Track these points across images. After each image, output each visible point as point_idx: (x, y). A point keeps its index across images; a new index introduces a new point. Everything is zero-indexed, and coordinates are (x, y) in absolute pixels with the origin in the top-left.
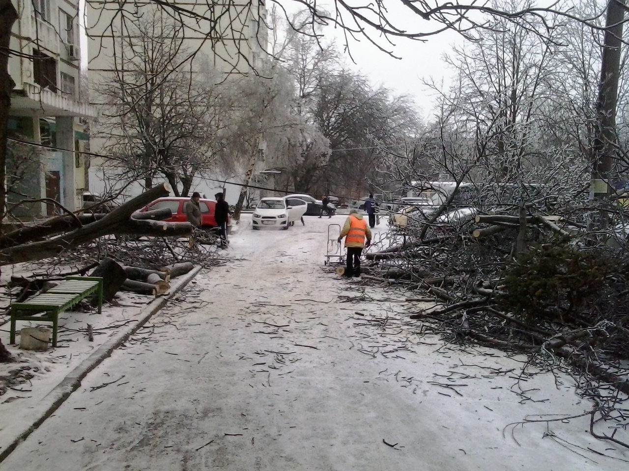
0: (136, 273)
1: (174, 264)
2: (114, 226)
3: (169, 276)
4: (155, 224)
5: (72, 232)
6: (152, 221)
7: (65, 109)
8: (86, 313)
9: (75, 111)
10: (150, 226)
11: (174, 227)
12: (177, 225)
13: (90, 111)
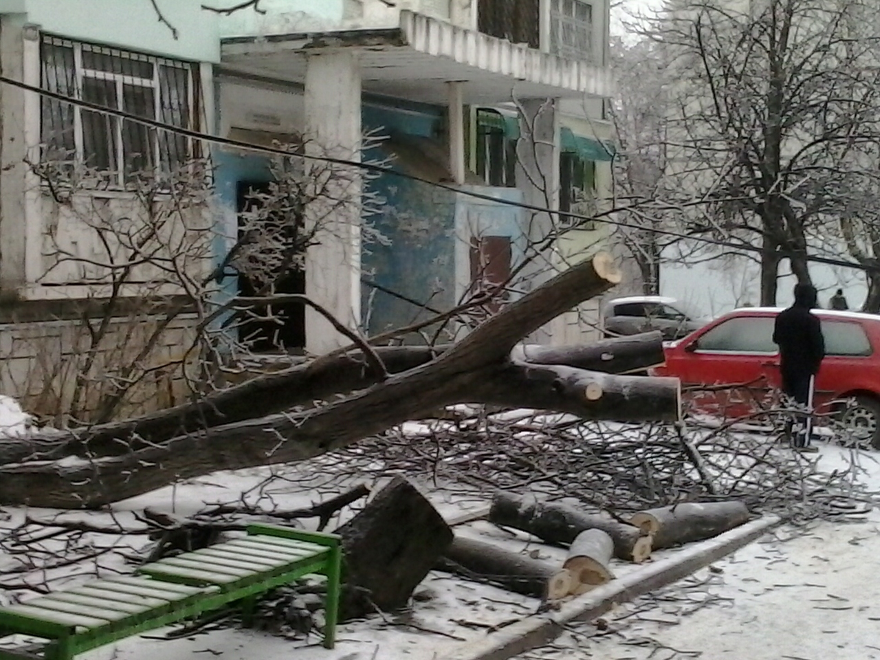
0: (556, 522)
1: (676, 502)
2: (465, 379)
3: (648, 541)
4: (572, 380)
5: (363, 392)
6: (564, 371)
7: (516, 76)
8: (293, 639)
9: (547, 81)
10: (557, 384)
11: (626, 391)
12: (636, 386)
13: (592, 82)
